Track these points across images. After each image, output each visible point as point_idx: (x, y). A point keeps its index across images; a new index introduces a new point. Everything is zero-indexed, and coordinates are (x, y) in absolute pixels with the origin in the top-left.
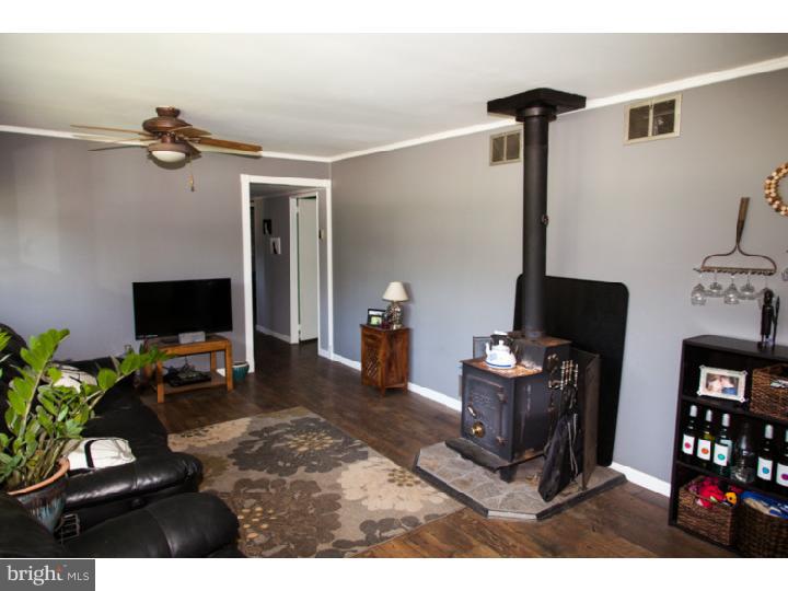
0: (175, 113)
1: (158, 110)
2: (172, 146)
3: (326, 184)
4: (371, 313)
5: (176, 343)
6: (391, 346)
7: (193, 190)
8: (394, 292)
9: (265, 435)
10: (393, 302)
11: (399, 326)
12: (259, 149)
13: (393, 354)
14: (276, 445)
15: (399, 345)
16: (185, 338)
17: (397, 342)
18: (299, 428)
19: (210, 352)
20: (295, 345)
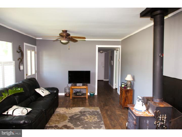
0: (66, 31)
1: (63, 31)
2: (65, 39)
3: (120, 46)
4: (122, 83)
5: (76, 85)
6: (126, 94)
7: (69, 49)
8: (129, 78)
9: (83, 113)
10: (128, 81)
11: (130, 88)
12: (85, 38)
13: (127, 97)
14: (82, 117)
15: (129, 94)
16: (78, 84)
17: (128, 93)
18: (92, 114)
19: (80, 89)
20: (114, 89)
